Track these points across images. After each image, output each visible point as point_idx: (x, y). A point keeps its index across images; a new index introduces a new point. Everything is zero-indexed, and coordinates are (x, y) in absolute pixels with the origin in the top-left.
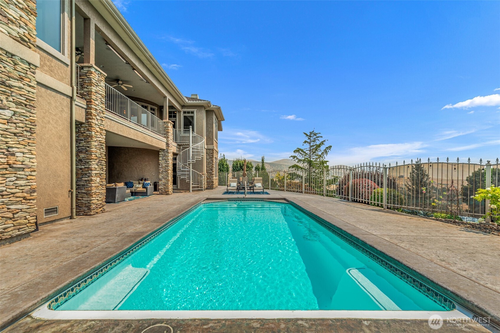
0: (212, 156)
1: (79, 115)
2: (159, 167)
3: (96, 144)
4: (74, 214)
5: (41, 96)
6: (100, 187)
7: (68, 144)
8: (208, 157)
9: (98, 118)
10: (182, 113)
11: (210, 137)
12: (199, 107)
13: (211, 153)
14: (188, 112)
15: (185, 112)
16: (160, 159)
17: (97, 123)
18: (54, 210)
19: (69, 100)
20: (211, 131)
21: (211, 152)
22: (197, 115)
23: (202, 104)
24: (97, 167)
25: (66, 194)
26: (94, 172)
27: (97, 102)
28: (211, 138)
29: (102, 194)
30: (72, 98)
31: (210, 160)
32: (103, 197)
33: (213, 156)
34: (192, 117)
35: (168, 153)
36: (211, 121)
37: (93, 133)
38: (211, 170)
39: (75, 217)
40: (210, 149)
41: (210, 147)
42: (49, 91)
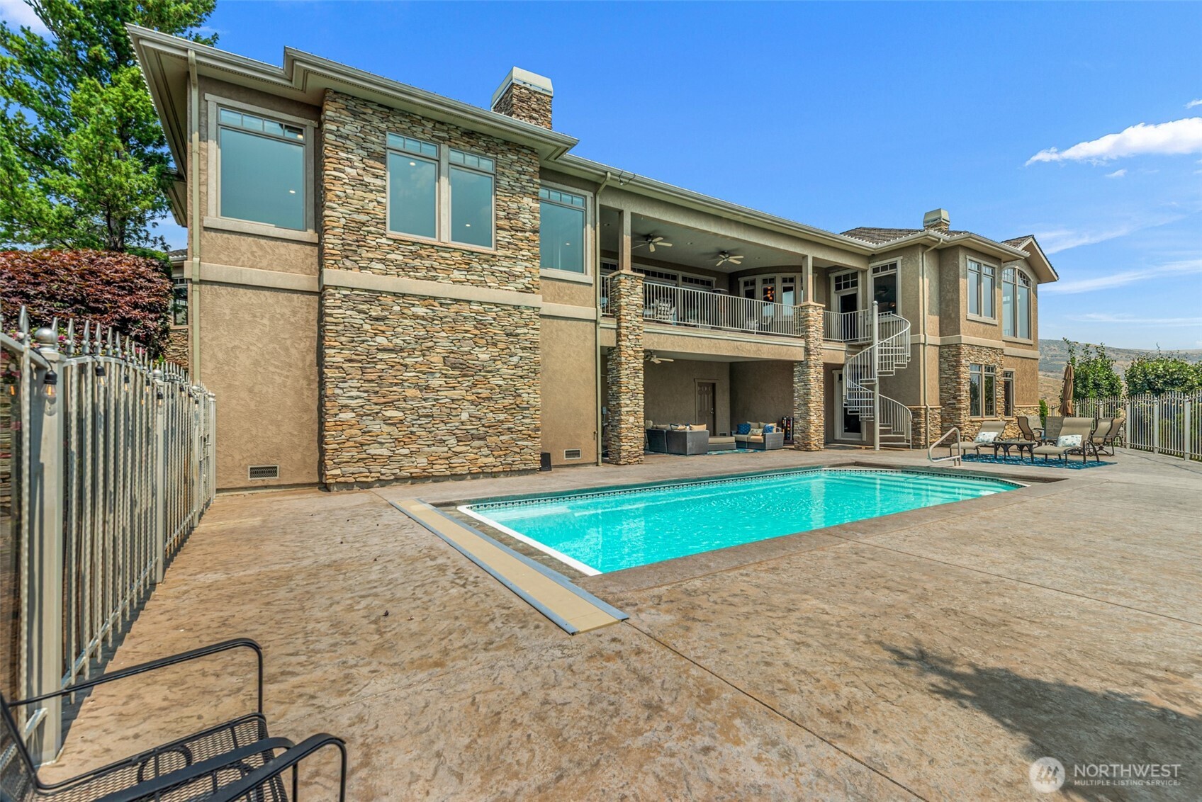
0: (956, 361)
1: (607, 339)
2: (793, 397)
3: (628, 372)
4: (600, 460)
5: (561, 330)
6: (636, 430)
7: (592, 377)
8: (945, 366)
9: (630, 337)
10: (870, 273)
11: (950, 315)
12: (907, 250)
13: (953, 356)
14: (885, 268)
15: (875, 270)
16: (796, 380)
17: (629, 344)
18: (576, 453)
19: (593, 324)
20: (952, 300)
21: (950, 355)
22: (902, 270)
23: (918, 241)
24: (628, 402)
25: (591, 436)
26: (624, 409)
27: (629, 318)
28: (953, 316)
29: (637, 439)
30: (596, 321)
31: (951, 372)
32: (641, 444)
33: (958, 362)
34: (894, 277)
35: (809, 367)
36: (952, 273)
37: (623, 359)
38: (955, 398)
39: (600, 464)
40: (949, 346)
41: (951, 339)
42: (570, 322)
